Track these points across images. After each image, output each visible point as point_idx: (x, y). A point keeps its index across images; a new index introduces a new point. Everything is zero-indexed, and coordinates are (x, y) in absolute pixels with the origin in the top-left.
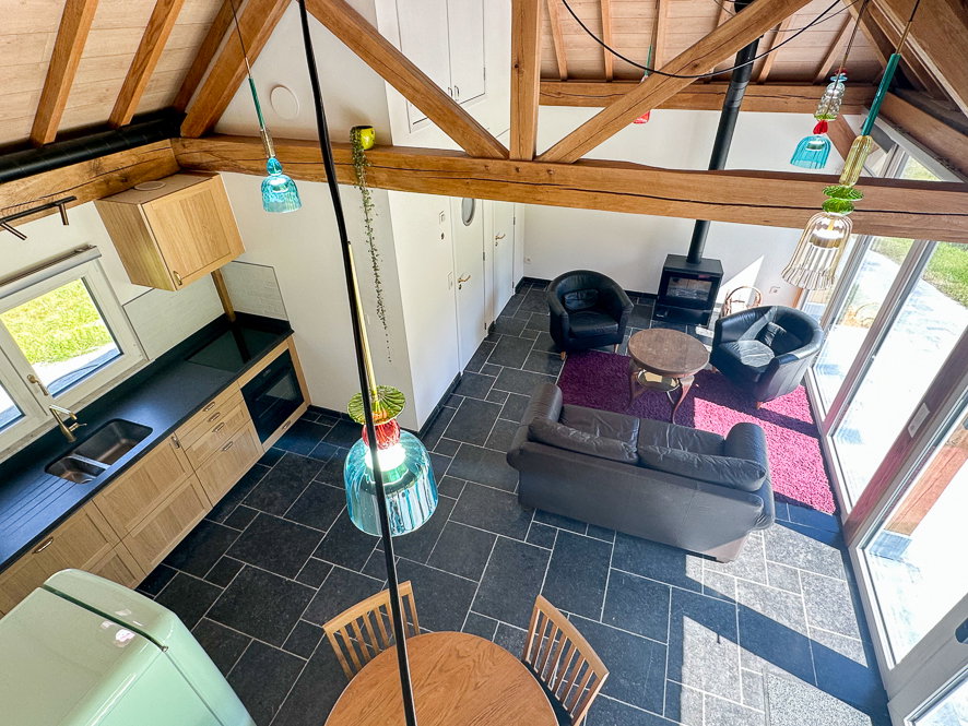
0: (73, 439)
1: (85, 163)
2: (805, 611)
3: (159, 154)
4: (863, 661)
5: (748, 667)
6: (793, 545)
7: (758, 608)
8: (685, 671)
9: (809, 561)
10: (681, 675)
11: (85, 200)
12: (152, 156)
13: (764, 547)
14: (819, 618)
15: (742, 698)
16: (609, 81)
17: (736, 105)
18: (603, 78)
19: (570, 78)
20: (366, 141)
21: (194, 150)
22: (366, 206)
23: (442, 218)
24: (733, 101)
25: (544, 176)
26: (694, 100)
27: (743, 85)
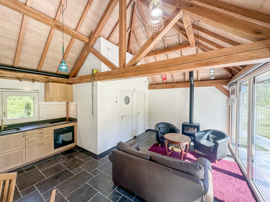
1: (46, 76)
3: (64, 81)
11: (42, 82)
16: (165, 84)
17: (193, 84)
18: (163, 83)
19: (157, 84)
20: (95, 72)
21: (70, 80)
22: (93, 85)
23: (116, 97)
24: (191, 83)
25: (125, 70)
26: (184, 86)
27: (192, 78)
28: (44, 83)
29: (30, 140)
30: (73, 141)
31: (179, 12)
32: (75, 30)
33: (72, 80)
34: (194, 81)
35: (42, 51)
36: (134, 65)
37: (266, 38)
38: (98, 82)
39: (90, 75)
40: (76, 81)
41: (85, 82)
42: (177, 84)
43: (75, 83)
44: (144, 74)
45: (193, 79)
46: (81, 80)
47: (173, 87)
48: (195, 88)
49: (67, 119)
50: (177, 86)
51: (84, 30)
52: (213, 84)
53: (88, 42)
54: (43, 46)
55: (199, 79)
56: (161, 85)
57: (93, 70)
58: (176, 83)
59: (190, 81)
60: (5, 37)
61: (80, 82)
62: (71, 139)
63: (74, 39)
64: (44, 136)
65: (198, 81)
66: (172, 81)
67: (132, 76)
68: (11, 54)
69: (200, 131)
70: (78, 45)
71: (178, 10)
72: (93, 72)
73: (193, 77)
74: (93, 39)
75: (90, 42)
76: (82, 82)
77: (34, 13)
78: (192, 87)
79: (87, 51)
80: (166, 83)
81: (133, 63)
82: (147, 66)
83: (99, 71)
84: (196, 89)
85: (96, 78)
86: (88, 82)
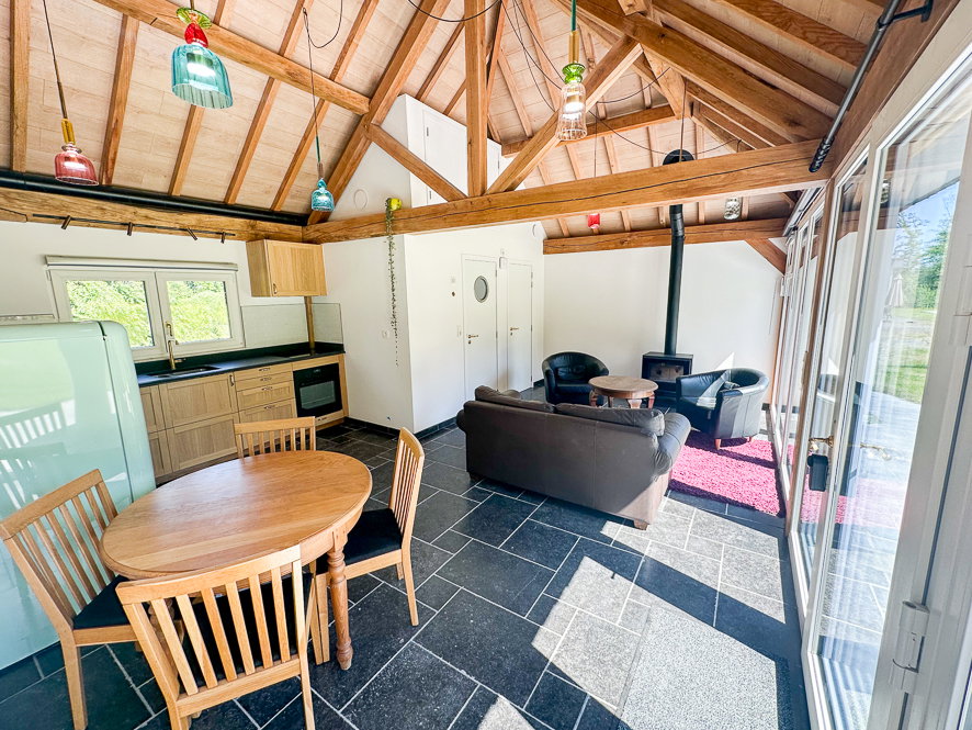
0: (174, 368)
1: (248, 221)
2: (721, 571)
3: (293, 233)
4: (781, 617)
5: (637, 599)
6: (723, 529)
7: (667, 562)
8: (567, 591)
9: (738, 541)
10: (561, 593)
11: (240, 239)
12: (288, 232)
13: (690, 526)
14: (734, 578)
15: (619, 620)
16: (596, 235)
17: (680, 233)
18: (592, 234)
19: (571, 236)
20: (394, 207)
21: (312, 230)
22: (391, 245)
23: (453, 281)
24: (677, 231)
25: (487, 203)
26: (654, 240)
27: (678, 215)
28: (244, 242)
29: (245, 393)
30: (337, 405)
31: (631, 48)
32: (332, 78)
33: (318, 230)
34: (686, 225)
35: (241, 145)
36: (511, 189)
37: (808, 137)
38: (408, 237)
39: (381, 215)
40: (333, 234)
41: (365, 237)
42: (635, 236)
43: (330, 240)
44: (539, 214)
45: (682, 217)
46: (350, 229)
47: (622, 244)
48: (686, 247)
49: (313, 346)
50: (633, 241)
51: (357, 74)
52: (742, 234)
53: (366, 110)
54: (244, 133)
55: (702, 218)
56: (585, 240)
57: (389, 201)
58: (633, 230)
59: (671, 225)
60: (159, 115)
61: (347, 238)
62: (332, 399)
63: (328, 106)
64: (275, 387)
65: (697, 223)
66: (618, 225)
67: (506, 219)
68: (167, 161)
69: (693, 373)
70: (336, 121)
71: (629, 43)
72: (389, 207)
73: (681, 212)
74: (383, 104)
75: (372, 111)
76: (356, 238)
77: (237, 46)
78: (679, 243)
79: (363, 140)
80: (601, 233)
81: (509, 184)
82: (547, 194)
83: (406, 204)
84: (690, 251)
85: (401, 225)
86: (373, 236)
